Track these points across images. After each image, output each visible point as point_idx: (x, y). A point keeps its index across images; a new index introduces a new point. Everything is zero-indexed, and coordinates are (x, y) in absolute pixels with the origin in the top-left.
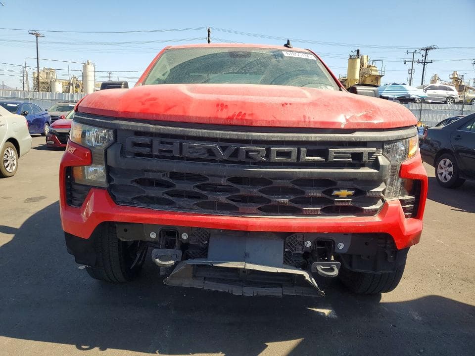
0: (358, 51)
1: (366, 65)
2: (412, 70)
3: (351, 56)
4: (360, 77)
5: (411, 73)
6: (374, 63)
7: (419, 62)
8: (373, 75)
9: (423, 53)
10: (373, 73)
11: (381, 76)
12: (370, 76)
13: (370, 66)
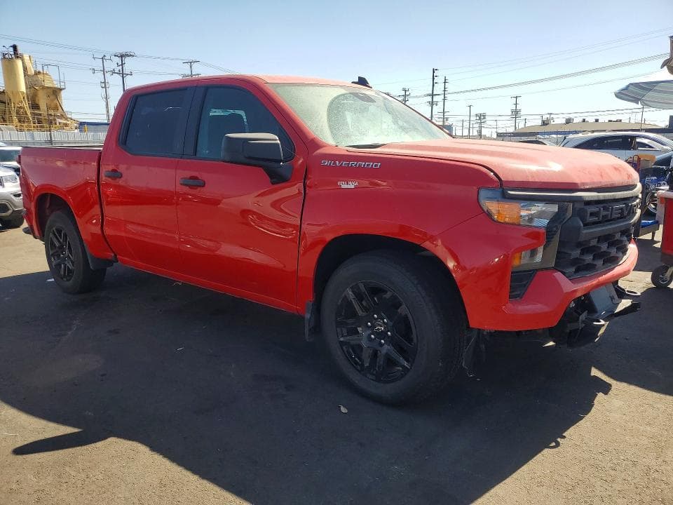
0: (15, 47)
1: (31, 71)
2: (105, 82)
3: (4, 55)
4: (27, 88)
5: (105, 87)
6: (45, 68)
7: (113, 72)
8: (48, 88)
9: (118, 60)
10: (47, 84)
11: (61, 90)
12: (44, 88)
13: (39, 72)
